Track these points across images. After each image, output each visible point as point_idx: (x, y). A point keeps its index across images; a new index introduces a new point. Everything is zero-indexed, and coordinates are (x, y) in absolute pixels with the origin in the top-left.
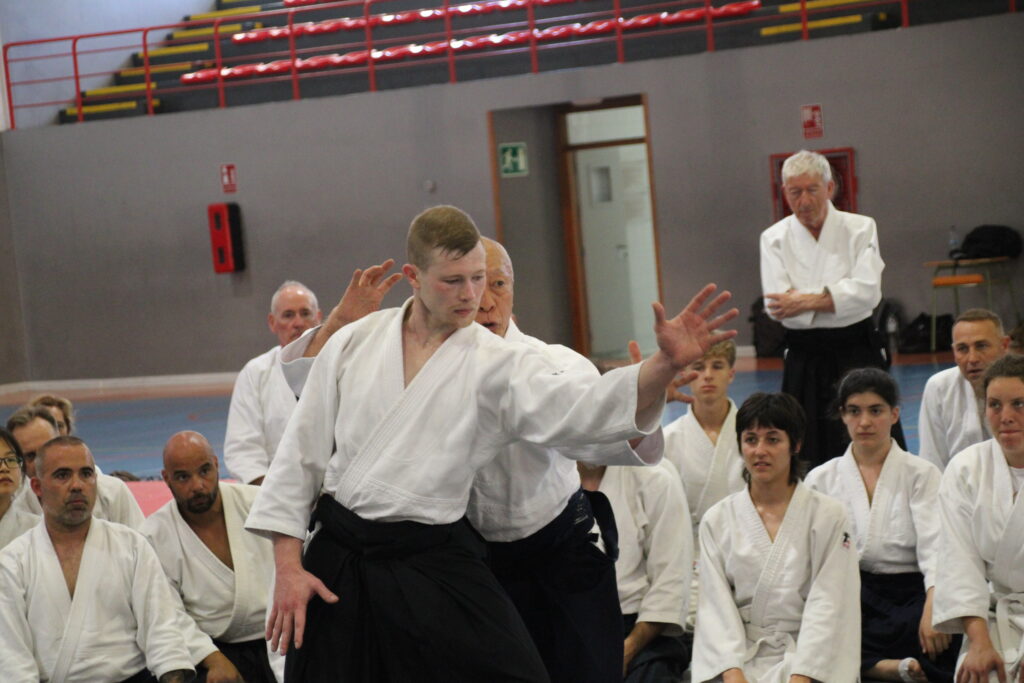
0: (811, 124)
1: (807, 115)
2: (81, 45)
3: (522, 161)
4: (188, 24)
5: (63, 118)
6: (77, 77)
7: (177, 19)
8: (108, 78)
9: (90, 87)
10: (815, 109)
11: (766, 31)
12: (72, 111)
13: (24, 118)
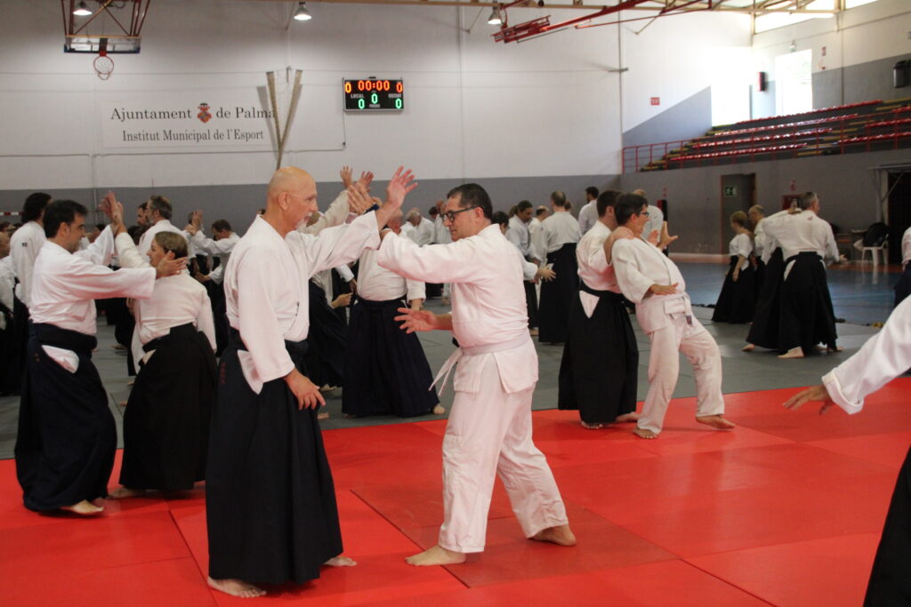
0: (792, 186)
1: (792, 183)
2: (639, 149)
3: (734, 191)
4: (694, 141)
5: (642, 170)
6: (651, 157)
7: (691, 138)
8: (660, 158)
9: (654, 161)
10: (794, 181)
11: (800, 154)
12: (645, 168)
13: (628, 170)
